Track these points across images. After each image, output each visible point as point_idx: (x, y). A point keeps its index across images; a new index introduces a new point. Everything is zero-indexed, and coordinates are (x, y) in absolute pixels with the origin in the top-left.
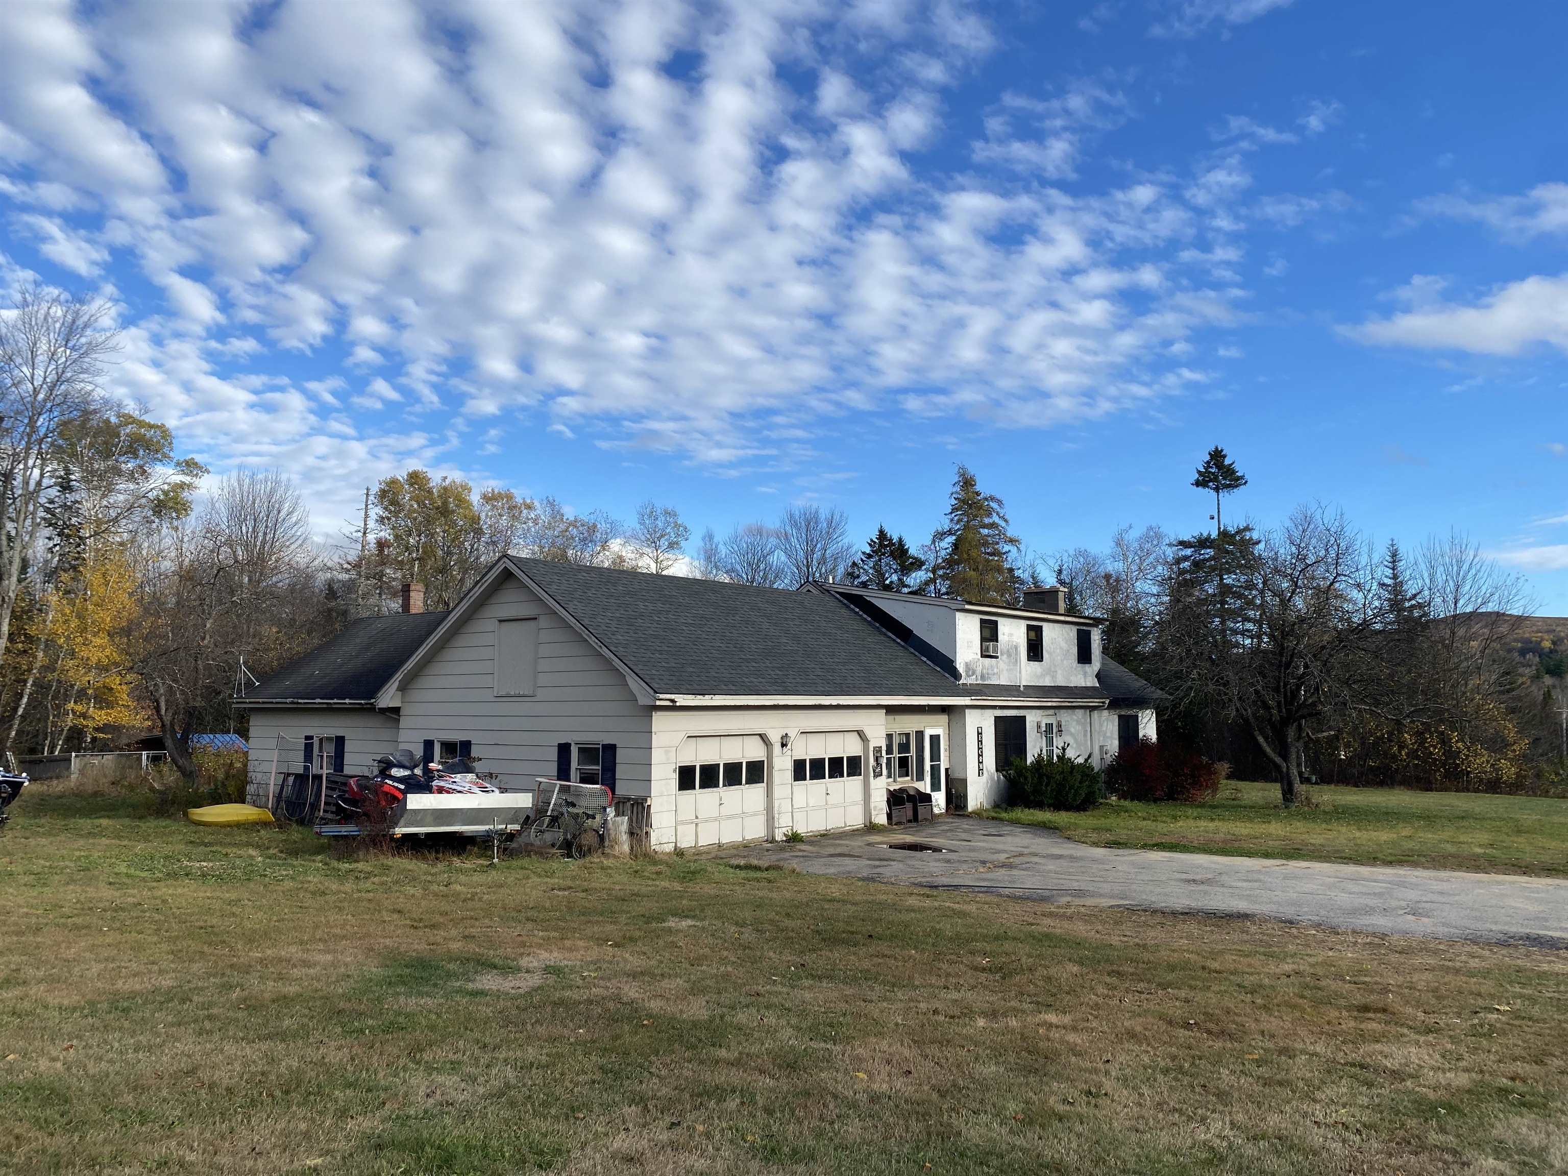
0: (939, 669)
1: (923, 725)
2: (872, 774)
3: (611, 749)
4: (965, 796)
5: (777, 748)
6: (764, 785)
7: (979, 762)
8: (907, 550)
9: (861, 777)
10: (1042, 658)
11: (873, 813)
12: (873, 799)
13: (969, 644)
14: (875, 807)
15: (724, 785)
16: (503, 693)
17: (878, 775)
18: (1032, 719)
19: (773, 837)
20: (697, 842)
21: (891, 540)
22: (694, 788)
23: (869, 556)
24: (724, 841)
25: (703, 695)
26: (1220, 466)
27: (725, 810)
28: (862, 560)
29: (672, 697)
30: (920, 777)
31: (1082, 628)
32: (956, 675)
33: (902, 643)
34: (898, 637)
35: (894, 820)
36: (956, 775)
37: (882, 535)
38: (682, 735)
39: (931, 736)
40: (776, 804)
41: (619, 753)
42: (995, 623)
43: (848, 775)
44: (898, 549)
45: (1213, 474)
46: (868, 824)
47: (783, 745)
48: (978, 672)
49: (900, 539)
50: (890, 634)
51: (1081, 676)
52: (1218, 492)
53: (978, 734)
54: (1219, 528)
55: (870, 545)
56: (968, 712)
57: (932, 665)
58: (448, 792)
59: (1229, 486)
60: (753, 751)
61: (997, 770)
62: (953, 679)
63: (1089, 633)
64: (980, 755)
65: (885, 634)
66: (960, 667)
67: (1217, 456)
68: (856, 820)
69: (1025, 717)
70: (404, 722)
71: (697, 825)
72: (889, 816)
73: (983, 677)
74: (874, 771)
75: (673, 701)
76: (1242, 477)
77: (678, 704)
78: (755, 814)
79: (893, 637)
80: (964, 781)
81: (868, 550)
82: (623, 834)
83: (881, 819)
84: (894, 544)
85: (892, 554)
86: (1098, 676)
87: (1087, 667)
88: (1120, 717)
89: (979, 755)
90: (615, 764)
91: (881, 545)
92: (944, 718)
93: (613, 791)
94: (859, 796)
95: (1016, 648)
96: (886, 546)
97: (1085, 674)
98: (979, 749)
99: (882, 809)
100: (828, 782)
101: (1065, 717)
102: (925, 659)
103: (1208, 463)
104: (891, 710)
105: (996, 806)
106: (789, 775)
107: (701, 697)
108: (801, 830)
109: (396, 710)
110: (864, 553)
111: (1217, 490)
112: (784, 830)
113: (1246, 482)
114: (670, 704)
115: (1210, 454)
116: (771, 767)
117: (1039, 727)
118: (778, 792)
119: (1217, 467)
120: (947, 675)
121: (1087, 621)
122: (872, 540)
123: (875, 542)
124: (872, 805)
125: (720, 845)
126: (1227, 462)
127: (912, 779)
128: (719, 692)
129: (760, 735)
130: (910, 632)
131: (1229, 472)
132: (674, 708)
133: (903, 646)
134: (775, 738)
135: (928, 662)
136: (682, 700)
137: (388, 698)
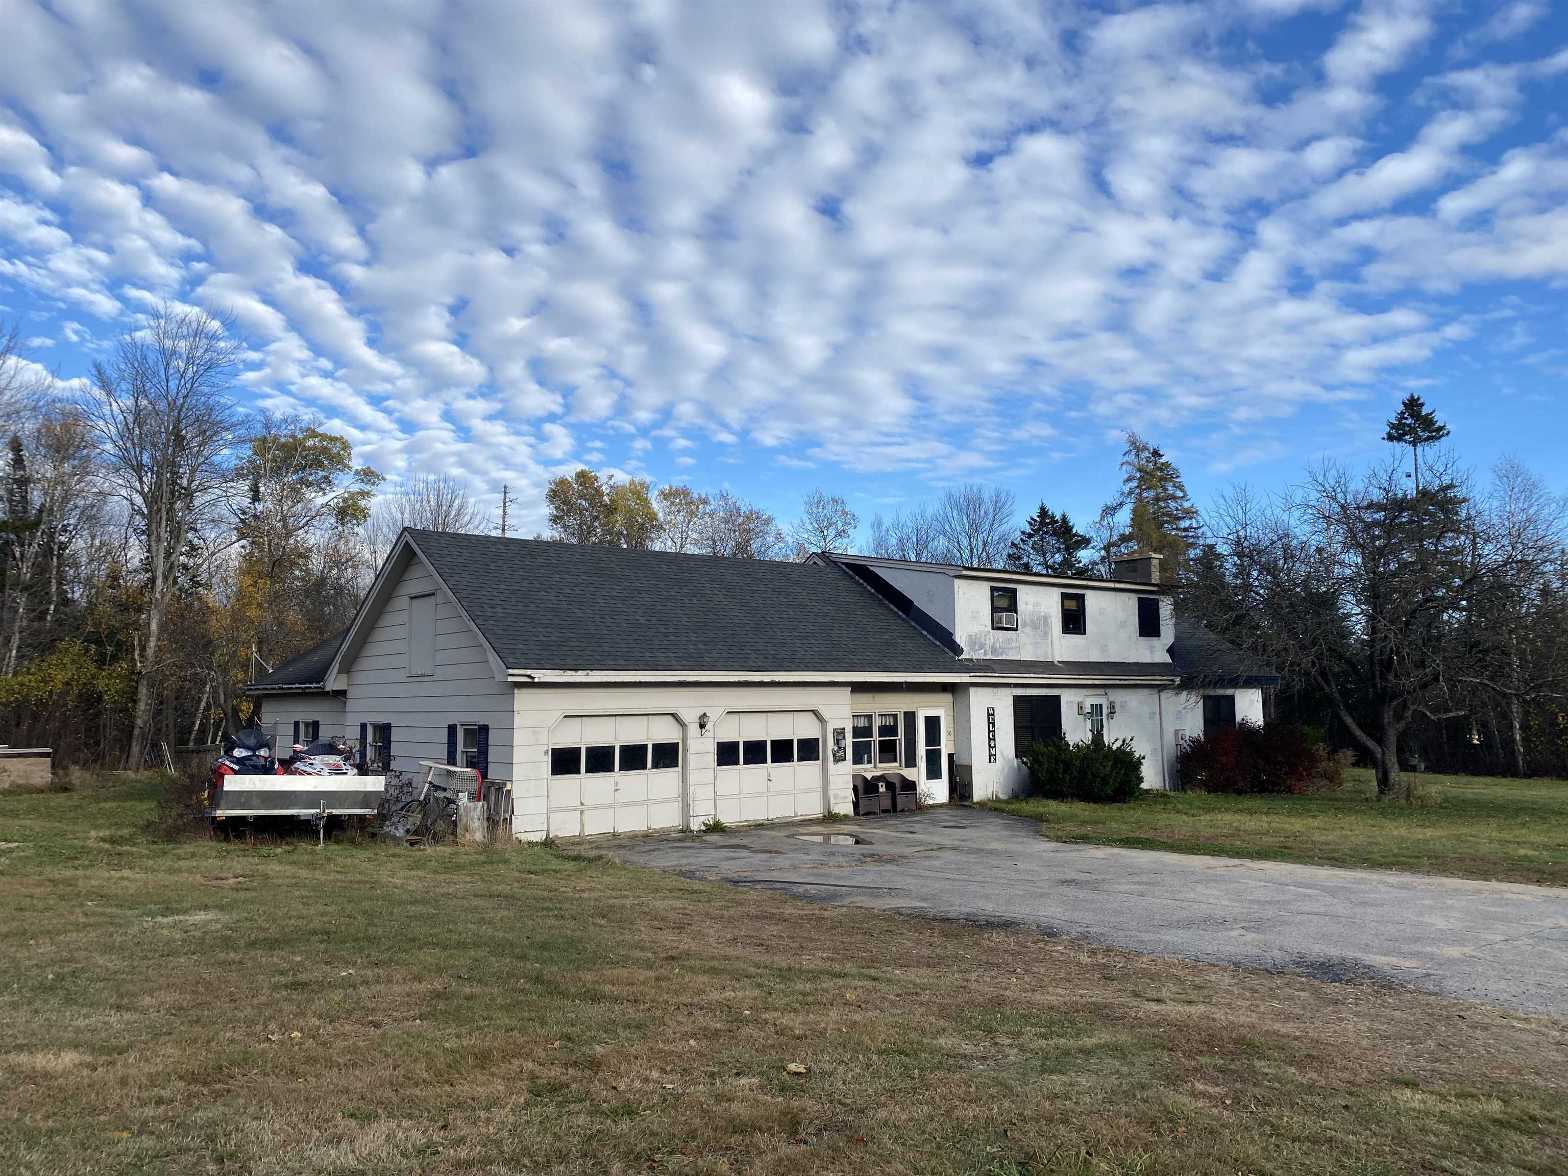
0: (938, 643)
1: (915, 705)
2: (831, 758)
3: (484, 730)
4: (970, 784)
5: (693, 729)
6: (679, 769)
7: (990, 747)
8: (1072, 528)
9: (819, 762)
10: (1085, 630)
11: (832, 801)
12: (832, 786)
13: (975, 616)
14: (836, 796)
15: (621, 769)
16: (413, 673)
17: (839, 758)
18: (1069, 701)
19: (688, 826)
20: (582, 830)
21: (1053, 517)
22: (578, 772)
23: (1030, 536)
24: (621, 829)
25: (576, 670)
26: (1416, 416)
27: (621, 797)
28: (1022, 540)
29: (529, 672)
30: (911, 761)
31: (1141, 596)
32: (957, 650)
33: (904, 616)
34: (899, 609)
35: (862, 810)
36: (959, 760)
37: (1043, 512)
38: (559, 715)
39: (928, 719)
40: (691, 790)
41: (491, 733)
42: (1014, 592)
43: (800, 759)
44: (1061, 526)
45: (1409, 425)
46: (827, 814)
47: (702, 726)
48: (988, 647)
49: (1064, 518)
50: (892, 607)
51: (1147, 652)
52: (1415, 445)
53: (989, 715)
54: (1417, 487)
55: (1031, 524)
56: (972, 690)
57: (932, 639)
58: (300, 774)
59: (1428, 439)
60: (665, 733)
61: (1017, 756)
62: (951, 654)
63: (1156, 602)
64: (992, 739)
65: (887, 607)
66: (960, 638)
67: (1413, 405)
68: (813, 808)
69: (1059, 697)
70: (350, 705)
71: (582, 812)
72: (856, 805)
73: (994, 650)
74: (834, 755)
75: (529, 676)
76: (1441, 428)
77: (536, 680)
78: (666, 801)
79: (896, 609)
80: (969, 768)
81: (1028, 530)
82: (476, 821)
83: (846, 808)
84: (1057, 522)
85: (1055, 534)
86: (1170, 651)
87: (1154, 641)
88: (1206, 698)
89: (990, 739)
90: (487, 746)
91: (1043, 524)
92: (947, 698)
93: (484, 775)
94: (817, 783)
95: (1046, 619)
96: (1048, 524)
97: (1152, 649)
98: (989, 732)
99: (846, 798)
100: (770, 767)
101: (1118, 696)
102: (925, 633)
103: (1402, 413)
104: (858, 688)
105: (1015, 797)
106: (712, 758)
107: (572, 673)
108: (728, 819)
109: (342, 694)
110: (1023, 533)
111: (1414, 444)
112: (702, 819)
113: (1448, 433)
114: (530, 680)
115: (1404, 403)
116: (685, 750)
117: (1080, 708)
118: (693, 777)
119: (1412, 417)
120: (947, 650)
121: (1155, 589)
122: (1032, 519)
123: (1035, 521)
124: (831, 794)
125: (615, 835)
126: (1425, 410)
127: (900, 766)
128: (599, 667)
129: (672, 714)
130: (911, 603)
131: (1427, 422)
132: (533, 685)
133: (903, 620)
134: (690, 717)
135: (929, 636)
136: (540, 676)
137: (333, 682)
